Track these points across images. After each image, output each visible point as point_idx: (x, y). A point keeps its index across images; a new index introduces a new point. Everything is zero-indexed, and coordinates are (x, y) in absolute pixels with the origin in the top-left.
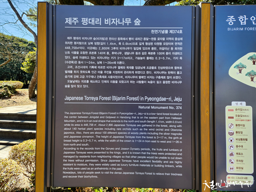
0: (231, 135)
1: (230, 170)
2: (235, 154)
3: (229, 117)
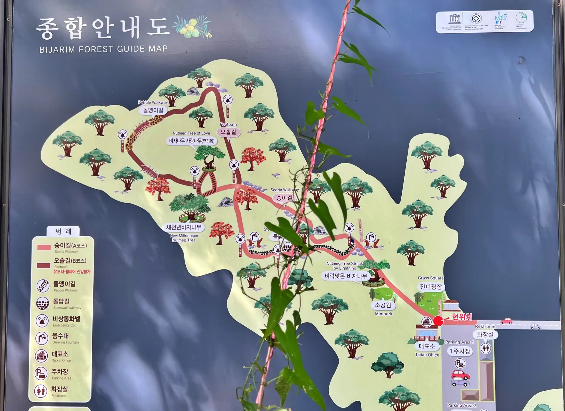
0: (42, 309)
1: (37, 393)
2: (49, 354)
3: (38, 264)
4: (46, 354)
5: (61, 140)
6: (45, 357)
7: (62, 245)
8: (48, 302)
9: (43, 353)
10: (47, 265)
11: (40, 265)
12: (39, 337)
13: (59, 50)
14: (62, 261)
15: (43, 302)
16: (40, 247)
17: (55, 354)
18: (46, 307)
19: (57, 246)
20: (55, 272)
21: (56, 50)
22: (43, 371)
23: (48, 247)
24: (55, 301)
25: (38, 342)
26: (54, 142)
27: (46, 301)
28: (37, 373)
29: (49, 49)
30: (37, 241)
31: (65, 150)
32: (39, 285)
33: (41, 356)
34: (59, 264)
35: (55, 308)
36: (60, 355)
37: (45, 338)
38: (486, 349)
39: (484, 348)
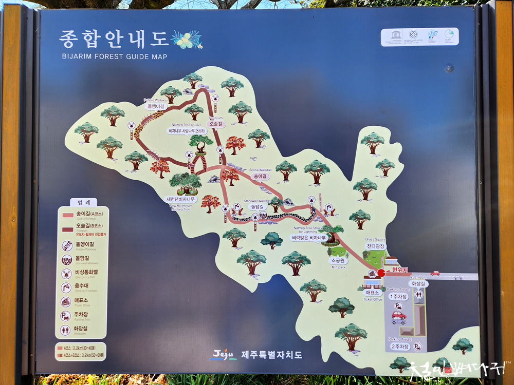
0: (66, 264)
1: (62, 332)
2: (71, 300)
3: (63, 228)
4: (69, 301)
5: (81, 130)
6: (68, 303)
7: (83, 213)
8: (71, 259)
9: (67, 299)
10: (71, 230)
11: (65, 230)
12: (64, 287)
13: (78, 57)
14: (83, 226)
15: (67, 259)
16: (65, 215)
17: (77, 300)
18: (70, 263)
19: (79, 214)
20: (77, 235)
21: (76, 56)
22: (67, 315)
23: (71, 215)
24: (78, 258)
25: (63, 290)
26: (76, 131)
27: (70, 258)
28: (63, 315)
29: (70, 56)
30: (62, 210)
31: (85, 137)
32: (64, 245)
33: (66, 302)
34: (81, 229)
35: (78, 263)
36: (81, 301)
37: (68, 287)
38: (419, 295)
39: (418, 294)
